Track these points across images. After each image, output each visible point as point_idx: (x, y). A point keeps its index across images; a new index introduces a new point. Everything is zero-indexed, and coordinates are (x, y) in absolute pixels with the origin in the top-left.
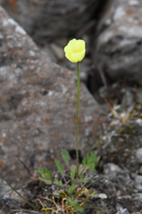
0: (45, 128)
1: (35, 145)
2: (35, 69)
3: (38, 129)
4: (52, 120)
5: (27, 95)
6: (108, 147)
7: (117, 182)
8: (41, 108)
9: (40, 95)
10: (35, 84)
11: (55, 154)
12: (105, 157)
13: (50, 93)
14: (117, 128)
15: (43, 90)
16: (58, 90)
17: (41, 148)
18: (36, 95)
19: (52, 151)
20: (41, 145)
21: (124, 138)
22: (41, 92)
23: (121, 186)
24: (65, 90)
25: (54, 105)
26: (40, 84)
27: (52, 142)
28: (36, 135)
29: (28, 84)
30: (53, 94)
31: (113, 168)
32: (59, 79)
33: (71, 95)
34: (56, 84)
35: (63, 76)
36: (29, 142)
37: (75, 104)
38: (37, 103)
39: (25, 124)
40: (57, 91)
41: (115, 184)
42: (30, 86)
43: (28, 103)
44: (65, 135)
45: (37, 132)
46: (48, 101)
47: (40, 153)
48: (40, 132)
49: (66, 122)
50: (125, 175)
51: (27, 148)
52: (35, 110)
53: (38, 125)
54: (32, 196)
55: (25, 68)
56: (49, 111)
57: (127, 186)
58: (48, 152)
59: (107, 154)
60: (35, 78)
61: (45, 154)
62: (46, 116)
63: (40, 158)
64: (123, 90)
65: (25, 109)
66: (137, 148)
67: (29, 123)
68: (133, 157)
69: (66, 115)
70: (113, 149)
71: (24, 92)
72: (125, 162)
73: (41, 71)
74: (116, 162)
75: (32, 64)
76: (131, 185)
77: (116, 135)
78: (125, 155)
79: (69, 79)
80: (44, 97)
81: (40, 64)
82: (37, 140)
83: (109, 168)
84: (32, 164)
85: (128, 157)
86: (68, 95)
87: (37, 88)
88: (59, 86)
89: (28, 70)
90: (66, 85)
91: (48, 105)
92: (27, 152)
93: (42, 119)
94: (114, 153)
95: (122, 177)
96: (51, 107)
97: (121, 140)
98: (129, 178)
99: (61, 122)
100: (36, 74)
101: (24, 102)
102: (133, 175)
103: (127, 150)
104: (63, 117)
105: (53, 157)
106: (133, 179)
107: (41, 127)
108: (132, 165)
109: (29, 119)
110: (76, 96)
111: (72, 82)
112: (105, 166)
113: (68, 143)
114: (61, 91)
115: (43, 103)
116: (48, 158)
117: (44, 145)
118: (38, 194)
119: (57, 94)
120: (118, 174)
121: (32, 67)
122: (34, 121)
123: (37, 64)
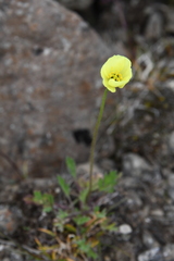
0: (39, 104)
1: (25, 126)
2: (24, 16)
3: (30, 104)
4: (49, 91)
5: (13, 50)
6: (129, 126)
7: (143, 190)
8: (33, 74)
9: (32, 55)
10: (24, 36)
11: (53, 139)
12: (125, 144)
13: (47, 52)
15: (36, 47)
16: (58, 46)
17: (34, 132)
18: (25, 54)
19: (49, 135)
20: (34, 127)
21: (152, 114)
22: (33, 50)
23: (148, 194)
24: (67, 45)
25: (52, 70)
26: (31, 37)
27: (49, 124)
28: (25, 112)
29: (13, 34)
30: (50, 55)
31: (137, 162)
32: (58, 29)
33: (76, 52)
34: (54, 39)
35: (65, 24)
36: (16, 119)
37: (82, 64)
38: (26, 66)
39: (10, 92)
40: (56, 49)
41: (140, 193)
42: (16, 38)
43: (14, 63)
44: (67, 111)
45: (27, 108)
46: (44, 64)
47: (33, 138)
48: (32, 109)
49: (69, 92)
50: (152, 174)
51: (13, 127)
52: (26, 75)
53: (29, 99)
54: (25, 219)
55: (9, 12)
56: (44, 79)
57: (157, 196)
58: (44, 137)
59: (129, 139)
60: (23, 28)
61: (39, 141)
62: (40, 86)
63: (32, 145)
65: (9, 72)
66: (170, 131)
67: (15, 93)
68: (164, 146)
69: (70, 83)
70: (138, 132)
71: (7, 45)
72: (153, 154)
73: (33, 20)
74: (141, 154)
75: (19, 8)
76: (161, 192)
77: (142, 107)
78: (154, 142)
79: (73, 29)
80: (37, 58)
81: (32, 9)
82: (29, 120)
83: (130, 161)
84: (21, 150)
85: (159, 146)
86: (72, 53)
87: (28, 43)
88: (59, 42)
89: (14, 15)
90: (69, 38)
91: (44, 70)
92: (12, 132)
93: (35, 91)
94: (139, 139)
95: (147, 177)
96: (48, 73)
97: (148, 118)
98: (158, 177)
99: (60, 94)
100: (26, 24)
101: (8, 61)
102: (166, 172)
103: (157, 135)
104: (64, 87)
105: (50, 143)
106: (164, 178)
107: (33, 102)
108: (164, 158)
109: (16, 86)
110: (85, 52)
111: (78, 32)
112: (125, 157)
113: (71, 122)
114: (62, 48)
115: (35, 67)
116: (44, 145)
117: (38, 127)
118: (31, 216)
119: (56, 53)
120: (144, 171)
121: (20, 12)
122: (23, 90)
123: (26, 10)
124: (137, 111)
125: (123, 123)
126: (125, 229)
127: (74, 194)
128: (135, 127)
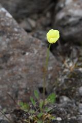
0: (24, 75)
1: (18, 85)
2: (18, 39)
3: (20, 75)
4: (28, 70)
5: (13, 54)
6: (62, 86)
7: (67, 108)
8: (22, 63)
9: (21, 55)
10: (18, 48)
11: (30, 90)
12: (60, 92)
13: (27, 54)
14: (67, 74)
15: (23, 52)
16: (32, 51)
17: (22, 87)
18: (18, 55)
19: (28, 89)
20: (22, 85)
21: (72, 80)
22: (21, 53)
23: (70, 110)
24: (36, 51)
26: (21, 48)
27: (28, 84)
28: (19, 79)
29: (14, 48)
30: (29, 54)
31: (65, 99)
32: (32, 45)
33: (40, 54)
34: (30, 48)
35: (35, 43)
36: (15, 83)
37: (42, 60)
38: (19, 60)
39: (12, 72)
40: (31, 52)
41: (66, 109)
42: (15, 49)
43: (14, 59)
44: (36, 79)
45: (19, 77)
46: (26, 58)
47: (21, 90)
48: (21, 77)
49: (37, 71)
50: (72, 103)
51: (13, 86)
52: (18, 64)
53: (20, 73)
54: (17, 118)
55: (12, 38)
56: (26, 65)
57: (74, 111)
58: (26, 89)
59: (62, 90)
60: (17, 44)
61: (24, 91)
62: (24, 68)
63: (21, 93)
64: (71, 48)
65: (12, 63)
66: (79, 87)
67: (14, 72)
68: (77, 92)
69: (37, 67)
70: (65, 87)
71: (11, 53)
72: (72, 95)
73: (21, 40)
74: (67, 95)
75: (16, 36)
76: (76, 110)
77: (67, 78)
78: (73, 91)
79: (38, 45)
80: (23, 56)
81: (21, 36)
82: (20, 82)
83: (63, 99)
84: (17, 96)
85: (74, 92)
86: (38, 55)
87: (19, 51)
88: (32, 49)
89: (14, 40)
90: (36, 48)
91: (26, 61)
92: (13, 89)
93: (22, 70)
94: (66, 89)
95: (70, 104)
96: (28, 62)
97: (70, 81)
98: (74, 105)
99: (33, 71)
100: (18, 42)
101: (11, 59)
102: (77, 103)
103: (74, 88)
104: (35, 68)
105: (29, 92)
106: (77, 105)
107: (21, 74)
108: (77, 97)
109: (14, 69)
110: (43, 55)
111: (40, 47)
112: (60, 97)
113: (38, 83)
114: (34, 52)
115: (22, 60)
116: (26, 93)
117: (24, 85)
118: (20, 117)
119: (31, 54)
120: (68, 102)
121: (16, 38)
122: (17, 70)
123: (19, 36)
124: (65, 80)
125: (60, 85)
126: (59, 119)
127: (38, 106)
128: (65, 85)
